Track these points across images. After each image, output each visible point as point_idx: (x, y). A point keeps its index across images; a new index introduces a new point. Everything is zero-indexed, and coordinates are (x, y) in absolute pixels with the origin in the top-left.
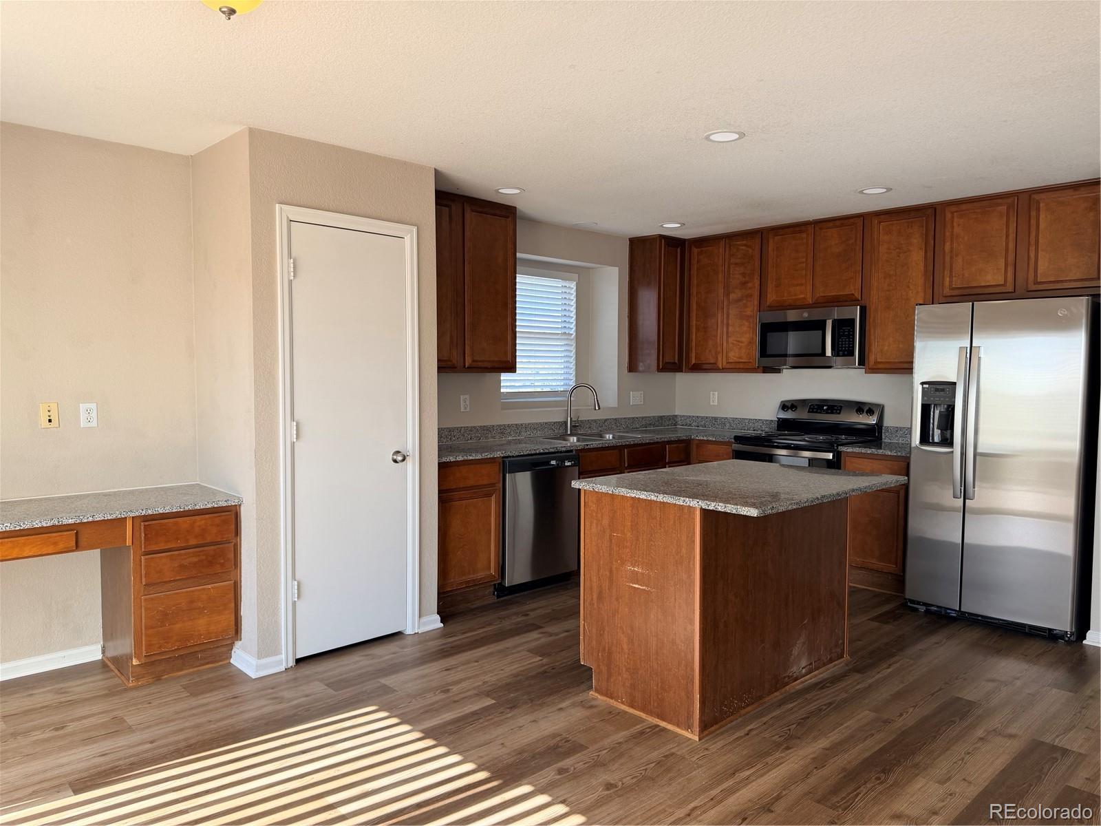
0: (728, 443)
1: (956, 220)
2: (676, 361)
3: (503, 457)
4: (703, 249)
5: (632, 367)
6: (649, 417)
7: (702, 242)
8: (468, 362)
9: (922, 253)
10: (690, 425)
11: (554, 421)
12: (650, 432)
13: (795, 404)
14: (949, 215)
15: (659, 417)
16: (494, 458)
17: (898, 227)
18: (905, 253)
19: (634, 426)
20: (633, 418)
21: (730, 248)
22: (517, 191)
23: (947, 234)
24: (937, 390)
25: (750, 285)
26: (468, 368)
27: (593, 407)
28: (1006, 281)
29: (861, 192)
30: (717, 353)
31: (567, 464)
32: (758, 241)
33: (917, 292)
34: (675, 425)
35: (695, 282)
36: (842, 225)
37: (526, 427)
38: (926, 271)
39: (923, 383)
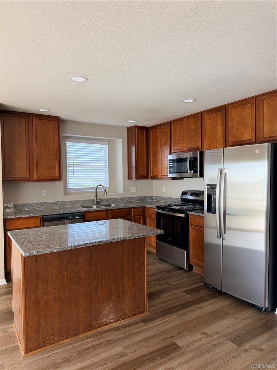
0: (155, 208)
1: (233, 111)
2: (145, 175)
3: (43, 216)
4: (154, 130)
5: (130, 177)
6: (139, 197)
7: (154, 128)
8: (35, 177)
9: (221, 127)
10: (157, 200)
11: (90, 199)
12: (139, 203)
13: (186, 192)
14: (230, 109)
15: (143, 197)
16: (36, 216)
17: (213, 116)
18: (216, 127)
19: (131, 200)
20: (130, 198)
21: (161, 130)
22: (47, 111)
23: (230, 118)
24: (212, 188)
25: (167, 144)
26: (35, 180)
27: (104, 194)
28: (252, 138)
29: (183, 101)
30: (158, 172)
31: (77, 217)
32: (169, 126)
33: (220, 144)
34: (152, 200)
35: (151, 144)
36: (195, 117)
37: (76, 202)
38: (223, 135)
39: (207, 185)
